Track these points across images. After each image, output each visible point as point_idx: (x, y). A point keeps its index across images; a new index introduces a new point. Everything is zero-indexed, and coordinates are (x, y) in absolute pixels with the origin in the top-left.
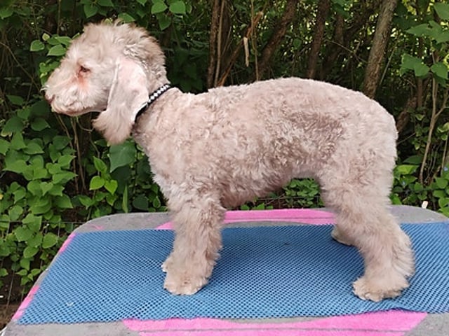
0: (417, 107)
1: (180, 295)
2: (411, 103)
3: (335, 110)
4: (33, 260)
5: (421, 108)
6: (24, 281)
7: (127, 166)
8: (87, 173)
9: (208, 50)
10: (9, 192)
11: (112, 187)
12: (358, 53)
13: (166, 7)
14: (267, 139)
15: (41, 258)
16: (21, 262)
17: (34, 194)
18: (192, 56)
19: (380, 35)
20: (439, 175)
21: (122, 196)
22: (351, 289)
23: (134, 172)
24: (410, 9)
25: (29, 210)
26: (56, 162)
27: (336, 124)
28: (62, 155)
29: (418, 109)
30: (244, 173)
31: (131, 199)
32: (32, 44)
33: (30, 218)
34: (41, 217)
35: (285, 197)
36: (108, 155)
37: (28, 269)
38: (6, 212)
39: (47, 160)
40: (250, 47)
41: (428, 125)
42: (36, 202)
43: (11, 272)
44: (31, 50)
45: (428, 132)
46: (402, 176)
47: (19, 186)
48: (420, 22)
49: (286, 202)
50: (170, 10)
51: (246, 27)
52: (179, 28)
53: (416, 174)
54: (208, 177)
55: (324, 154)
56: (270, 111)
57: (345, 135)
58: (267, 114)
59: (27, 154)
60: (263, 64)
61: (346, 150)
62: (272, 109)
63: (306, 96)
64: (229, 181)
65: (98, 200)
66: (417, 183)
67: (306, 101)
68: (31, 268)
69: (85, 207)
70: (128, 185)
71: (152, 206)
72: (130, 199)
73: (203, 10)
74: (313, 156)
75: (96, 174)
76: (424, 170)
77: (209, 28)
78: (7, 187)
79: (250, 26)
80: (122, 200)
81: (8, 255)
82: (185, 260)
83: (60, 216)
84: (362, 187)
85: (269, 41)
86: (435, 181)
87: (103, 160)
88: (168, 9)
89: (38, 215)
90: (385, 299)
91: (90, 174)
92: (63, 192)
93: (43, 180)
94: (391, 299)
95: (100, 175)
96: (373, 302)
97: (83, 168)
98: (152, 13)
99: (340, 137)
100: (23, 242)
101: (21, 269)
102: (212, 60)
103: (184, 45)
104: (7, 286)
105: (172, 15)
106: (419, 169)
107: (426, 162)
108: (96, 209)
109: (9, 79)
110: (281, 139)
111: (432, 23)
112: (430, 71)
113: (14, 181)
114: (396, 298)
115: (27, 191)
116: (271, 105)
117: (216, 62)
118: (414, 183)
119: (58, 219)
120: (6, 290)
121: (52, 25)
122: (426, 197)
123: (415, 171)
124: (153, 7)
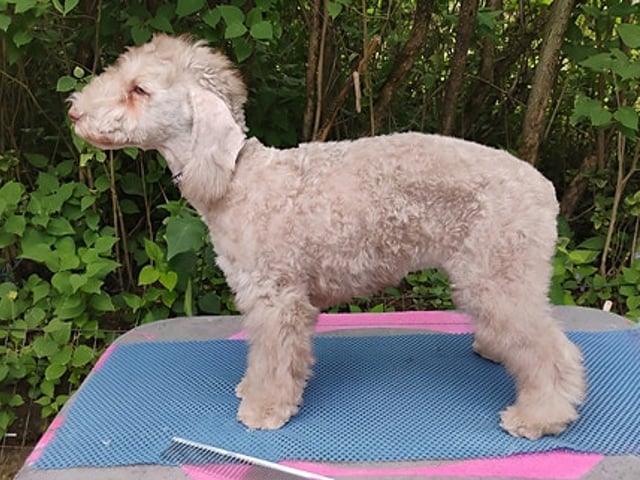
0: (597, 168)
1: (259, 429)
2: (589, 163)
3: (468, 177)
4: (58, 382)
5: (601, 171)
6: (46, 413)
7: (191, 253)
8: (135, 262)
9: (304, 89)
10: (26, 289)
11: (170, 281)
12: (515, 93)
13: (246, 30)
14: (372, 218)
15: (70, 380)
16: (42, 386)
17: (61, 291)
18: (282, 98)
19: (545, 68)
20: (628, 264)
21: (184, 293)
22: (498, 422)
23: (200, 261)
24: (588, 32)
25: (54, 313)
26: (92, 246)
27: (470, 197)
28: (100, 236)
29: (599, 172)
30: (338, 263)
31: (197, 299)
32: (59, 81)
33: (55, 326)
34: (70, 323)
35: (411, 296)
36: (165, 237)
37: (52, 395)
38: (22, 316)
39: (80, 243)
40: (362, 86)
41: (613, 194)
42: (64, 301)
43: (27, 400)
44: (58, 90)
45: (612, 205)
46: (575, 266)
47: (40, 280)
48: (600, 50)
49: (413, 303)
50: (251, 33)
51: (357, 57)
52: (264, 59)
53: (597, 264)
54: (289, 265)
55: (454, 238)
56: (378, 180)
57: (483, 212)
58: (373, 184)
59: (51, 236)
60: (381, 109)
61: (485, 231)
62: (380, 178)
63: (428, 159)
64: (317, 273)
65: (150, 300)
66: (597, 276)
67: (427, 165)
68: (56, 394)
69: (132, 309)
70: (192, 279)
71: (227, 308)
72: (195, 298)
73: (297, 34)
74: (437, 239)
75: (148, 263)
76: (607, 259)
77: (306, 59)
78: (24, 281)
79: (363, 56)
80: (183, 300)
81: (23, 375)
82: (263, 381)
83: (97, 323)
84: (508, 283)
85: (389, 78)
86: (621, 273)
87: (157, 243)
88: (248, 33)
89: (67, 321)
90: (545, 435)
91: (139, 264)
92: (102, 288)
93: (74, 271)
94: (553, 435)
95: (154, 264)
96: (528, 439)
97: (129, 254)
98: (226, 37)
99: (476, 214)
100: (45, 358)
101: (42, 395)
102: (310, 103)
103: (271, 83)
104: (22, 420)
105: (253, 41)
106: (600, 256)
107: (611, 246)
108: (147, 312)
109: (27, 130)
110: (393, 219)
111: (616, 51)
112: (613, 119)
113: (34, 273)
114: (561, 435)
115: (51, 287)
116: (380, 172)
117: (315, 106)
118: (593, 276)
119: (94, 326)
120: (20, 425)
121: (87, 56)
122: (610, 296)
123: (594, 258)
124: (227, 30)
